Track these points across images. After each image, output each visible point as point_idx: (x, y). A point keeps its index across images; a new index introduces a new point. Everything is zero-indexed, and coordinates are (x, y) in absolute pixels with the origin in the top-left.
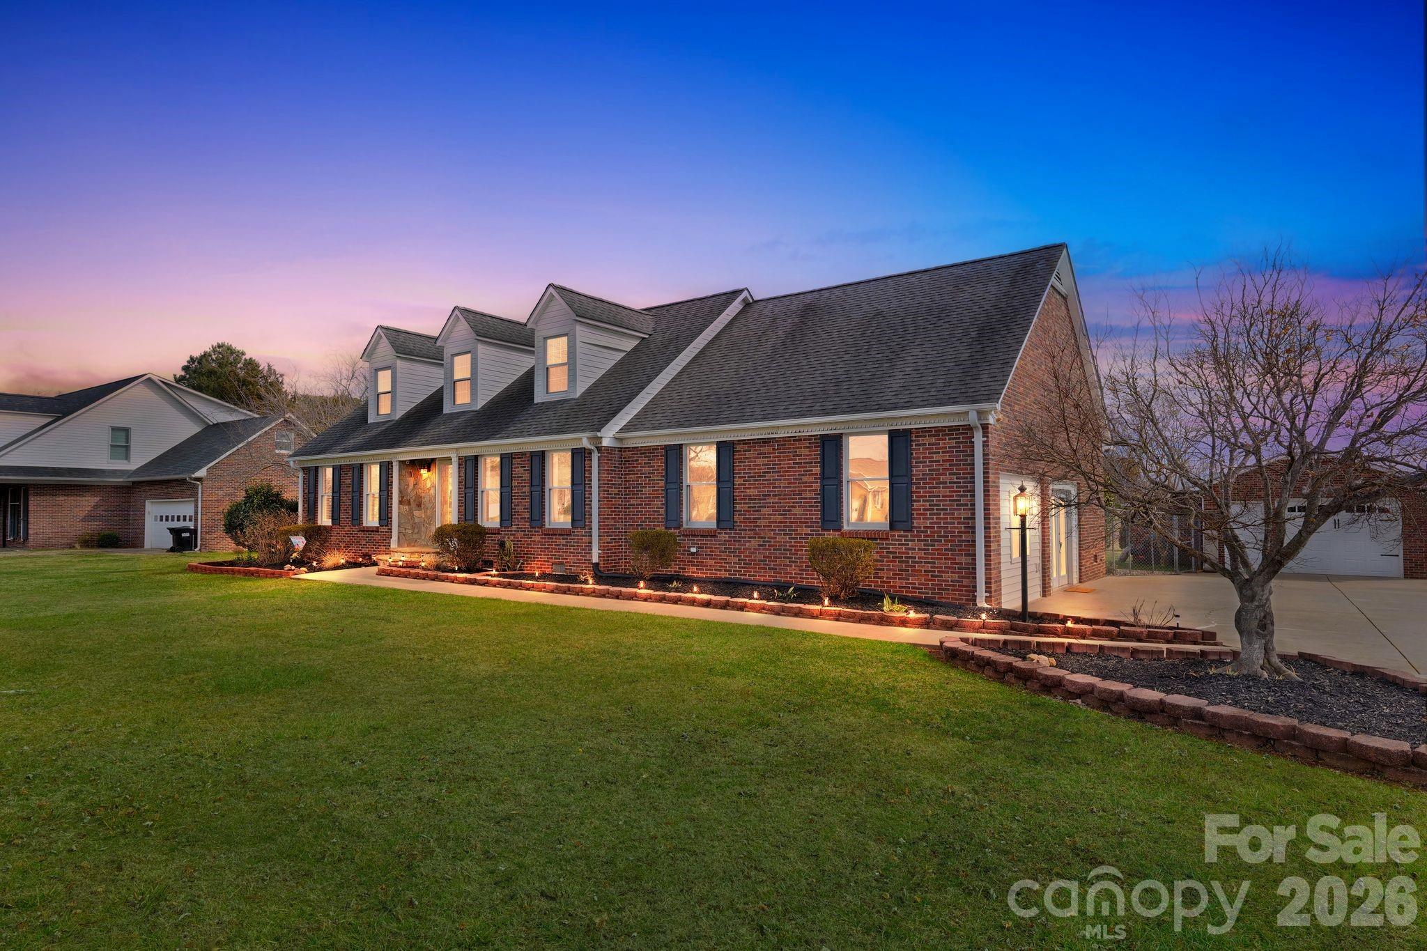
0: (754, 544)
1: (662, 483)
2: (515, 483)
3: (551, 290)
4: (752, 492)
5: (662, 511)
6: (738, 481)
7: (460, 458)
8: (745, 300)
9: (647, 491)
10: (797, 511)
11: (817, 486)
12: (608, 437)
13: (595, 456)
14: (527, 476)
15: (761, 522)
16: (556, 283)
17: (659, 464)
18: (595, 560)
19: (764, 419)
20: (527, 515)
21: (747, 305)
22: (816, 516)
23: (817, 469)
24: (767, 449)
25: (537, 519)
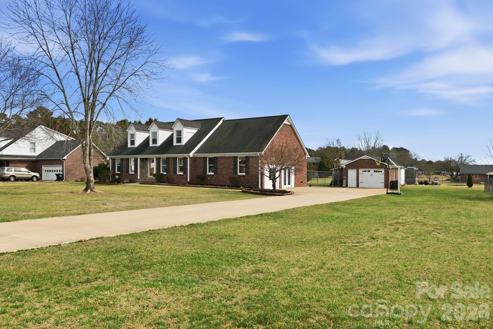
0: (221, 177)
1: (203, 165)
2: (170, 164)
3: (178, 120)
4: (221, 167)
5: (203, 171)
6: (218, 165)
7: (156, 158)
8: (223, 120)
9: (200, 166)
10: (229, 171)
11: (233, 166)
12: (191, 154)
13: (189, 159)
14: (173, 163)
15: (223, 173)
16: (179, 118)
17: (202, 161)
18: (189, 181)
19: (223, 153)
20: (173, 171)
21: (224, 121)
22: (233, 172)
23: (233, 163)
24: (224, 159)
25: (175, 172)
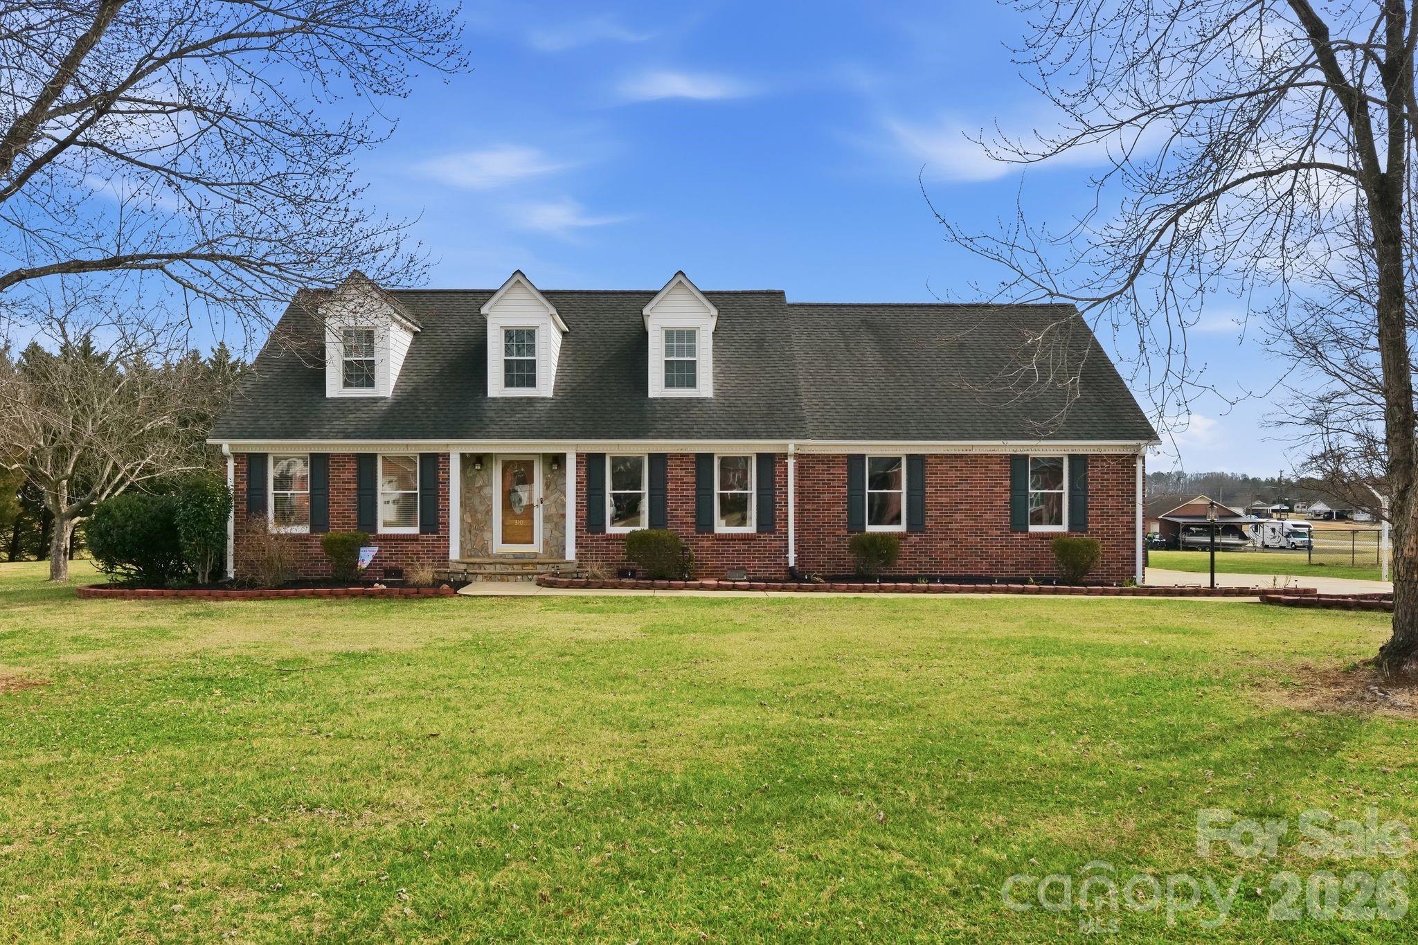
0: (946, 544)
1: (844, 490)
2: (671, 485)
4: (944, 500)
5: (844, 516)
6: (928, 490)
7: (578, 455)
9: (828, 497)
10: (988, 516)
11: (1007, 496)
13: (791, 462)
14: (690, 479)
15: (954, 526)
17: (841, 472)
18: (792, 563)
20: (691, 519)
22: (1005, 521)
23: (1007, 483)
24: (958, 463)
25: (705, 524)
